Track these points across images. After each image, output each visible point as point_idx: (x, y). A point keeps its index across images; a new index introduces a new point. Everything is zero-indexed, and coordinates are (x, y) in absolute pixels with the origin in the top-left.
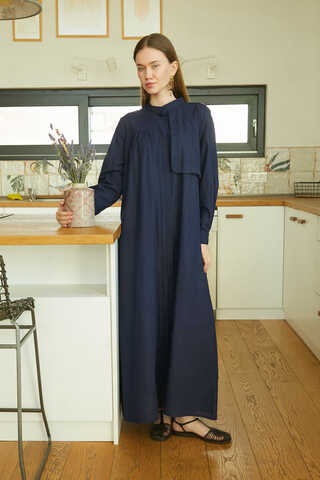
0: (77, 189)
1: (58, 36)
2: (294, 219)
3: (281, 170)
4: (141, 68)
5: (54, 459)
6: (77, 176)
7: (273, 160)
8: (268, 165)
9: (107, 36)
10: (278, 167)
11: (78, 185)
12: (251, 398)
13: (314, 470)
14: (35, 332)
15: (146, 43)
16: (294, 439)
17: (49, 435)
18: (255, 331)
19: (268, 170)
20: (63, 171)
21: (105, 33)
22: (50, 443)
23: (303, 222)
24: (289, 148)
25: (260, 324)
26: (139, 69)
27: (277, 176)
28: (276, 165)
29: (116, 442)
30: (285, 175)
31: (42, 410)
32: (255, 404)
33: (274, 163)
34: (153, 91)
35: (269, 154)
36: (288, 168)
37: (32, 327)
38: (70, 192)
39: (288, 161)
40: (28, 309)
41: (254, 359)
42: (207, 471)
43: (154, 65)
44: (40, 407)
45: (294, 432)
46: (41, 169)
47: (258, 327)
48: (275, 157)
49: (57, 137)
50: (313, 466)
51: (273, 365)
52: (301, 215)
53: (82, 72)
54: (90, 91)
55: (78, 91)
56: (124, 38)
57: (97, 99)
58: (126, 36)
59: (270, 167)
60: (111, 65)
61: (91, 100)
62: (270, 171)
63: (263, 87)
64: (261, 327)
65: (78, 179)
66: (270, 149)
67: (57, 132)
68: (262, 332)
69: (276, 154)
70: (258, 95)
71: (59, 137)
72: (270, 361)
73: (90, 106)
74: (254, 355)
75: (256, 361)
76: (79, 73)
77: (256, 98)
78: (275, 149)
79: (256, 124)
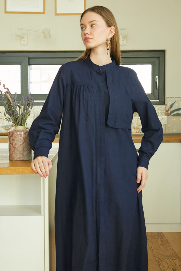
0: (19, 131)
1: (6, 12)
3: (178, 115)
6: (19, 120)
7: (171, 107)
8: (167, 111)
9: (44, 13)
10: (176, 113)
11: (20, 128)
18: (160, 242)
19: (168, 115)
20: (7, 116)
21: (42, 11)
25: (163, 235)
27: (175, 119)
28: (174, 111)
33: (173, 109)
35: (169, 102)
38: (13, 134)
41: (159, 265)
47: (162, 238)
48: (173, 104)
51: (174, 270)
53: (24, 39)
54: (31, 53)
55: (21, 53)
56: (57, 14)
57: (36, 59)
58: (58, 12)
59: (169, 112)
60: (46, 34)
61: (31, 60)
62: (169, 115)
63: (164, 52)
64: (164, 238)
65: (20, 123)
66: (169, 99)
67: (4, 87)
68: (165, 242)
69: (174, 102)
70: (159, 57)
71: (6, 90)
72: (172, 267)
73: (30, 65)
74: (159, 262)
75: (161, 266)
76: (22, 40)
77: (158, 60)
78: (173, 99)
79: (158, 79)
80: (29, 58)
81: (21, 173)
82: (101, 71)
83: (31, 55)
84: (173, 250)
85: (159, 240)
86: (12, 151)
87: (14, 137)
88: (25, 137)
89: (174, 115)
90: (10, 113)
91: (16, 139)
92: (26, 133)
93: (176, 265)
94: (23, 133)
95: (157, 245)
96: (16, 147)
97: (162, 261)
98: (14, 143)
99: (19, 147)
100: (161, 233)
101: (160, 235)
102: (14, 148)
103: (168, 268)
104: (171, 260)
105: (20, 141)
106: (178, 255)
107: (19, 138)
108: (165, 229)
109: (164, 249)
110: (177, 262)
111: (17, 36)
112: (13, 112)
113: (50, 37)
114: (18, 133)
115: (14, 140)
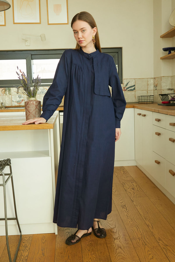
0: (32, 101)
1: (14, 23)
2: (140, 114)
3: (131, 90)
4: (76, 32)
5: (24, 244)
7: (127, 85)
8: (124, 88)
9: (40, 23)
10: (130, 89)
11: (32, 99)
12: (124, 207)
13: (160, 242)
14: (12, 177)
15: (77, 18)
16: (148, 226)
17: (20, 232)
18: (122, 172)
22: (21, 236)
23: (145, 116)
24: (134, 79)
25: (124, 168)
26: (74, 33)
27: (129, 93)
28: (129, 88)
29: (56, 233)
30: (133, 92)
31: (16, 219)
32: (127, 209)
33: (128, 86)
34: (83, 45)
35: (125, 82)
36: (134, 89)
37: (10, 174)
38: (28, 103)
39: (134, 86)
40: (8, 165)
41: (123, 186)
42: (105, 245)
43: (83, 30)
44: (15, 217)
45: (148, 223)
46: (7, 93)
47: (123, 170)
48: (128, 84)
49: (20, 74)
50: (160, 240)
51: (133, 189)
52: (143, 112)
53: (27, 42)
54: (32, 51)
55: (26, 52)
56: (49, 24)
57: (36, 55)
58: (49, 23)
59: (126, 88)
60: (43, 38)
61: (33, 56)
62: (125, 91)
63: (121, 48)
64: (125, 170)
65: (32, 95)
66: (125, 80)
67: (20, 71)
68: (125, 172)
69: (128, 82)
70: (118, 52)
71: (21, 74)
72: (131, 187)
73: (32, 59)
74: (123, 184)
75: (124, 187)
76: (26, 42)
77: (117, 54)
78: (128, 80)
79: (117, 67)
80: (32, 55)
81: (36, 129)
82: (89, 57)
83: (33, 53)
84: (131, 177)
85: (122, 171)
86: (28, 114)
87: (29, 105)
88: (36, 105)
89: (129, 90)
90: (25, 89)
91: (30, 106)
92: (37, 102)
93: (134, 186)
94: (35, 102)
95: (121, 174)
96: (31, 112)
97: (125, 184)
98: (29, 109)
99: (32, 112)
100: (122, 167)
101: (122, 168)
102: (29, 112)
103: (129, 188)
104: (131, 183)
105: (33, 108)
106: (135, 180)
107: (32, 106)
108: (125, 164)
109: (125, 176)
110: (134, 184)
111: (23, 39)
112: (28, 88)
113: (46, 40)
114: (32, 102)
115: (29, 107)
